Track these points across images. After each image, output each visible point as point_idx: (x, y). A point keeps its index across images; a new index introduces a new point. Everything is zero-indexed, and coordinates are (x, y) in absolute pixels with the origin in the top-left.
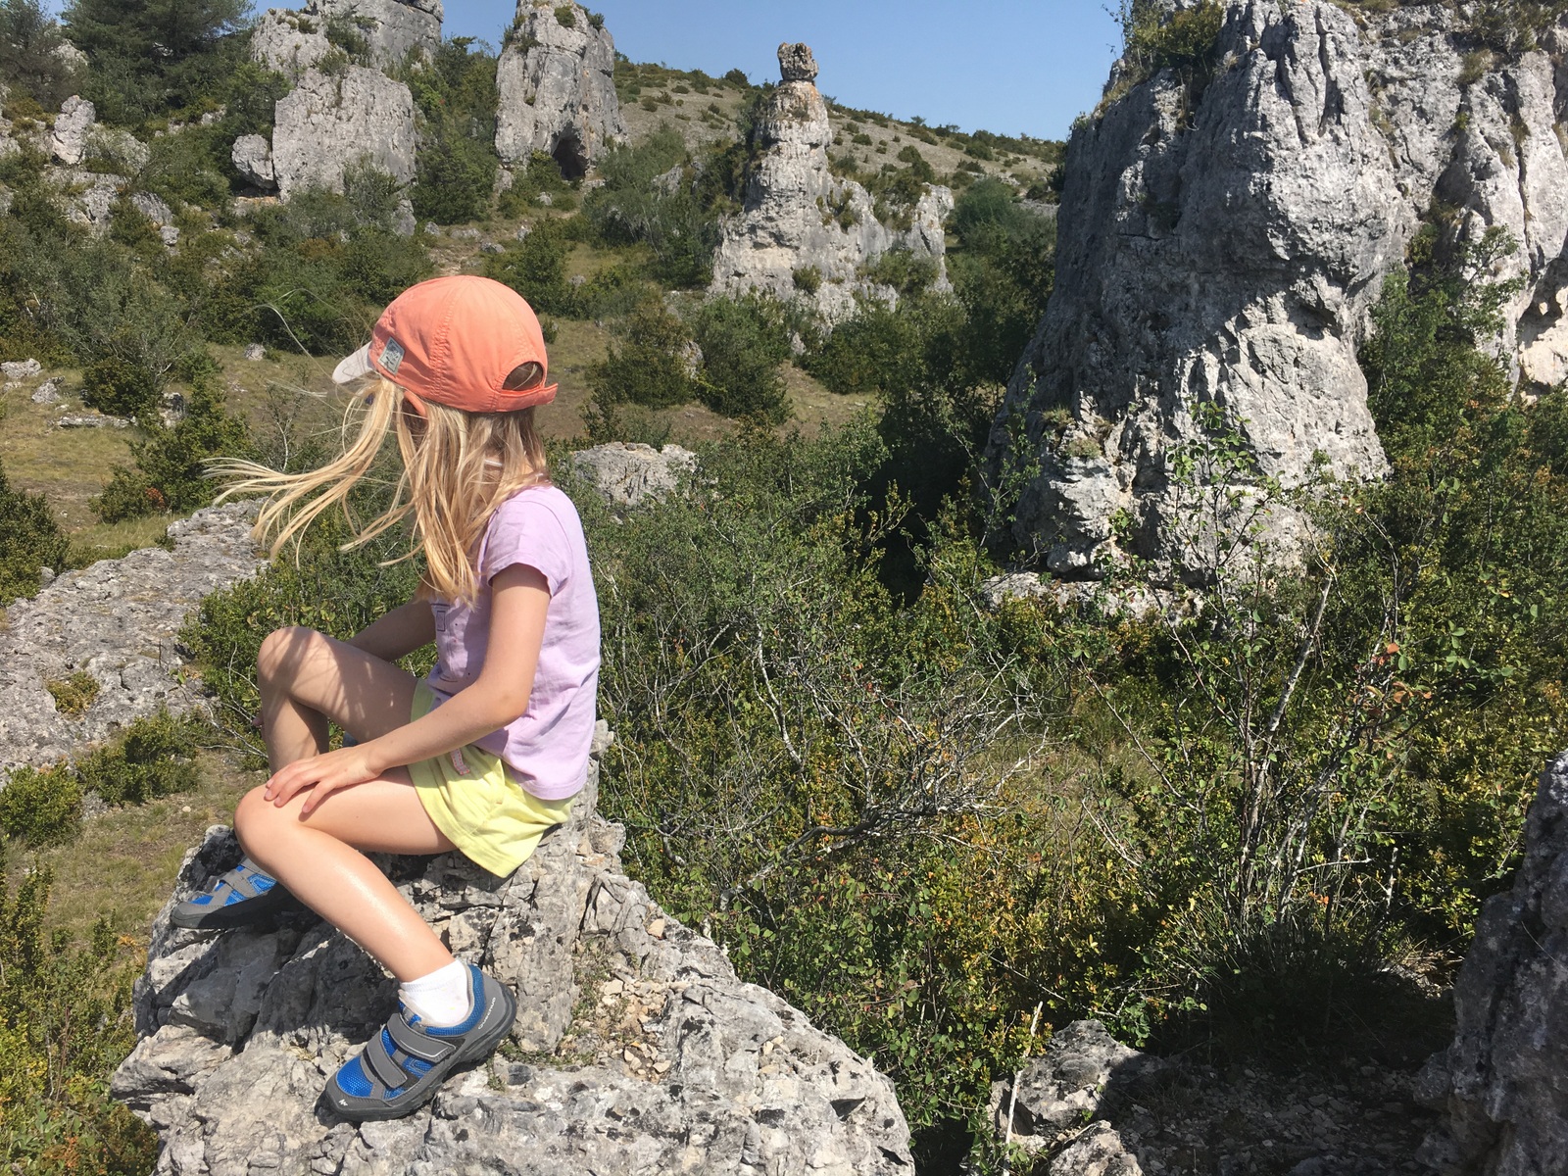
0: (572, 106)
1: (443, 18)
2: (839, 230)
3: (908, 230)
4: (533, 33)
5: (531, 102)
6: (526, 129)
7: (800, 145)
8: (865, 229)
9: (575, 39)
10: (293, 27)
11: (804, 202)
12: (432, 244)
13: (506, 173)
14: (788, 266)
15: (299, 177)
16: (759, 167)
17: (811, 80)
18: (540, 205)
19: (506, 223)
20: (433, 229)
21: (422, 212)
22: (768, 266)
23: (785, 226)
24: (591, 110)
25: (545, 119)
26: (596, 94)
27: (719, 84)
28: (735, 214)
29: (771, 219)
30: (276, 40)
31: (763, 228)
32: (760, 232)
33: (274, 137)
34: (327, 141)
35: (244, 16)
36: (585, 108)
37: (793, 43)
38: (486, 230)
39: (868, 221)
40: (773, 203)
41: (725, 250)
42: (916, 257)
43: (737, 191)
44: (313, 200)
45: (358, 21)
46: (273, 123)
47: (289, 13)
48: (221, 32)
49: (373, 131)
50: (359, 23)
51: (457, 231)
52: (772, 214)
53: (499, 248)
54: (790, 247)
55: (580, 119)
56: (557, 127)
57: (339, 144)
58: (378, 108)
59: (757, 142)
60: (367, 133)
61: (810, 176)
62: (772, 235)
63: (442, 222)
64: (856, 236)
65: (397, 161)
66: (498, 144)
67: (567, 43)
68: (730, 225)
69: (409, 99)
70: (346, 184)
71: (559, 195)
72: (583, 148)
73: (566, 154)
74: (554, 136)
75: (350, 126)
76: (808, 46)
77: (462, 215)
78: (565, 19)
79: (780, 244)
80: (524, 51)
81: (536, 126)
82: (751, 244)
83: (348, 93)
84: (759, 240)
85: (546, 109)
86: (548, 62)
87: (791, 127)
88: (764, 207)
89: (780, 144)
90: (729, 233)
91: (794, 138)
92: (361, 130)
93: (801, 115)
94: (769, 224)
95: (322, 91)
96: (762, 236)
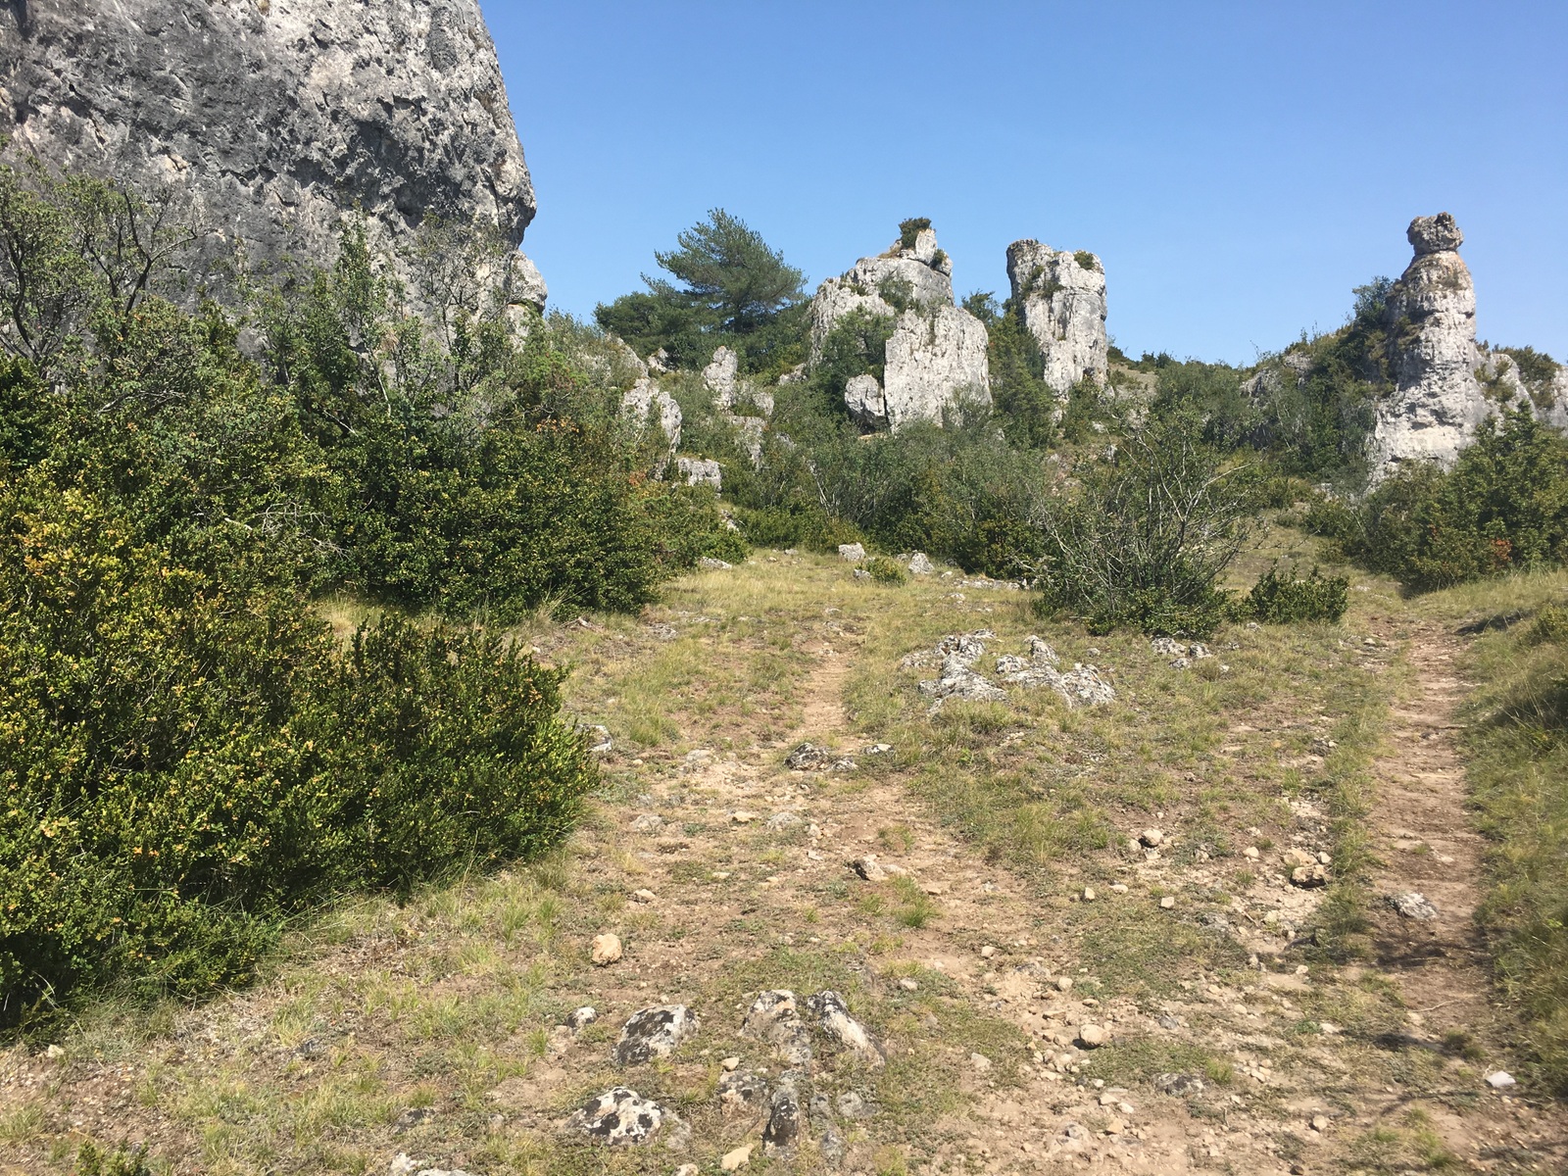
2: (1499, 403)
4: (1055, 279)
7: (1457, 315)
9: (1096, 279)
11: (1466, 375)
13: (1056, 406)
14: (1451, 446)
15: (908, 411)
16: (1417, 340)
17: (1454, 250)
22: (1429, 448)
23: (1450, 401)
25: (1078, 356)
28: (1386, 395)
29: (1433, 395)
31: (1424, 406)
32: (1420, 411)
33: (886, 375)
34: (926, 377)
37: (1434, 213)
39: (1522, 395)
40: (1436, 378)
41: (1379, 434)
46: (884, 362)
47: (844, 280)
52: (1435, 389)
54: (1453, 425)
56: (1085, 364)
59: (1400, 317)
61: (1468, 347)
62: (1434, 412)
66: (1048, 379)
67: (1090, 284)
68: (1383, 406)
69: (985, 337)
70: (944, 416)
74: (1084, 370)
75: (945, 362)
78: (1086, 262)
79: (1442, 423)
80: (1048, 296)
81: (1075, 360)
82: (1409, 425)
83: (940, 331)
84: (1419, 419)
85: (1078, 346)
86: (1075, 303)
87: (1445, 297)
88: (1425, 382)
89: (1437, 315)
90: (1382, 416)
91: (1450, 306)
92: (955, 364)
93: (1452, 284)
94: (1431, 401)
95: (917, 330)
96: (1423, 415)
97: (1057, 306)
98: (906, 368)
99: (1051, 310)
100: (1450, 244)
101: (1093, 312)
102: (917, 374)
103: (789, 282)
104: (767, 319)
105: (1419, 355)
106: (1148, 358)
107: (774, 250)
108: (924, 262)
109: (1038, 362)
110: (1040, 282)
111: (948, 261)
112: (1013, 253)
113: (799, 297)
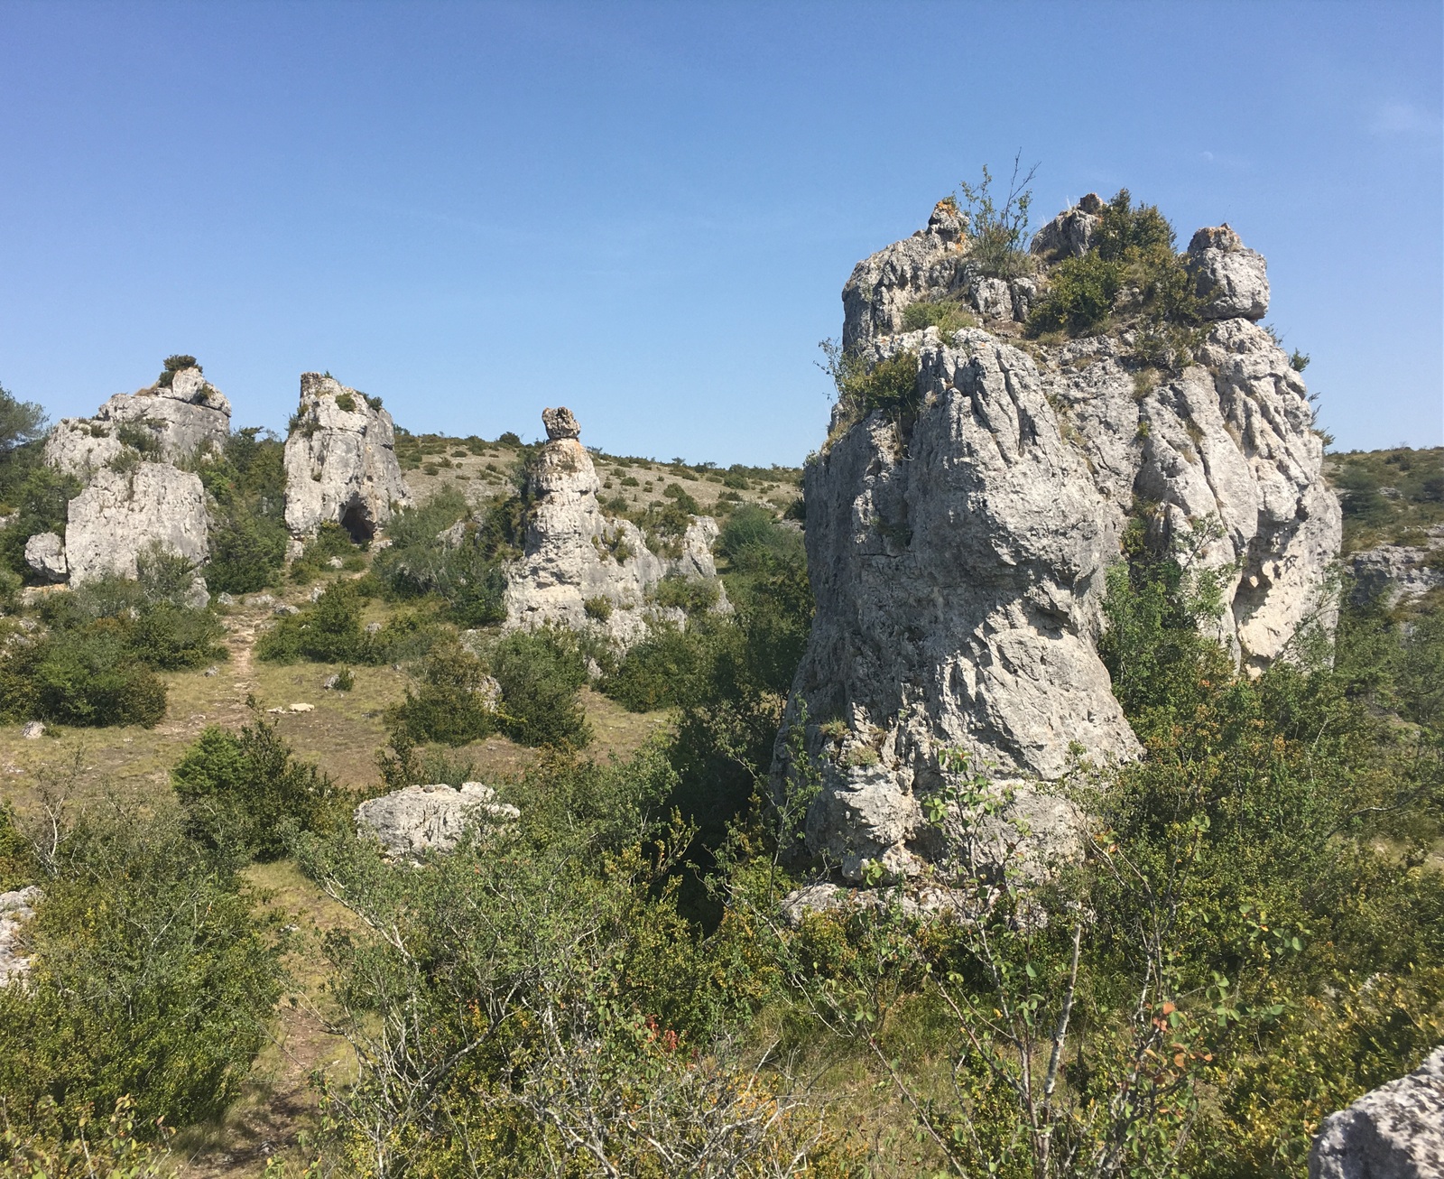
0: (357, 478)
1: (231, 413)
2: (615, 564)
3: (680, 558)
4: (316, 419)
5: (317, 478)
6: (314, 502)
7: (571, 494)
8: (640, 561)
9: (356, 420)
10: (85, 432)
11: (581, 543)
12: (225, 612)
13: (297, 543)
14: (575, 601)
15: (93, 567)
16: (535, 515)
17: (574, 437)
18: (331, 569)
19: (299, 588)
20: (227, 600)
21: (214, 588)
23: (564, 565)
24: (375, 479)
25: (332, 493)
26: (380, 466)
27: (495, 446)
28: (517, 559)
29: (551, 560)
30: (70, 446)
31: (544, 569)
32: (541, 573)
33: (67, 533)
34: (119, 532)
35: (37, 427)
36: (370, 479)
37: (555, 407)
38: (280, 595)
39: (641, 554)
40: (551, 546)
41: (513, 592)
42: (691, 580)
43: (517, 538)
44: (109, 588)
45: (149, 423)
46: (66, 520)
47: (82, 421)
48: (15, 443)
49: (165, 518)
50: (150, 425)
51: (250, 600)
52: (552, 555)
53: (293, 610)
54: (571, 583)
55: (365, 489)
56: (344, 498)
57: (132, 534)
58: (170, 497)
59: (532, 494)
60: (159, 520)
61: (583, 519)
62: (553, 574)
63: (234, 592)
64: (631, 567)
65: (189, 543)
66: (288, 518)
67: (349, 425)
68: (513, 569)
69: (200, 487)
70: (140, 569)
71: (349, 558)
72: (370, 513)
73: (354, 520)
74: (342, 506)
75: (143, 516)
76: (569, 409)
77: (257, 585)
78: (346, 404)
79: (562, 582)
80: (309, 435)
81: (324, 499)
82: (534, 585)
83: (139, 486)
84: (541, 580)
85: (333, 483)
86: (332, 443)
87: (561, 478)
88: (544, 550)
89: (553, 494)
90: (513, 577)
91: (565, 487)
92: (153, 518)
93: (569, 467)
94: (549, 565)
95: (114, 488)
96: (544, 576)
97: (316, 444)
98: (92, 526)
99: (311, 448)
100: (566, 434)
101: (348, 451)
102: (106, 530)
105: (537, 527)
108: (183, 400)
110: (304, 420)
111: (217, 395)
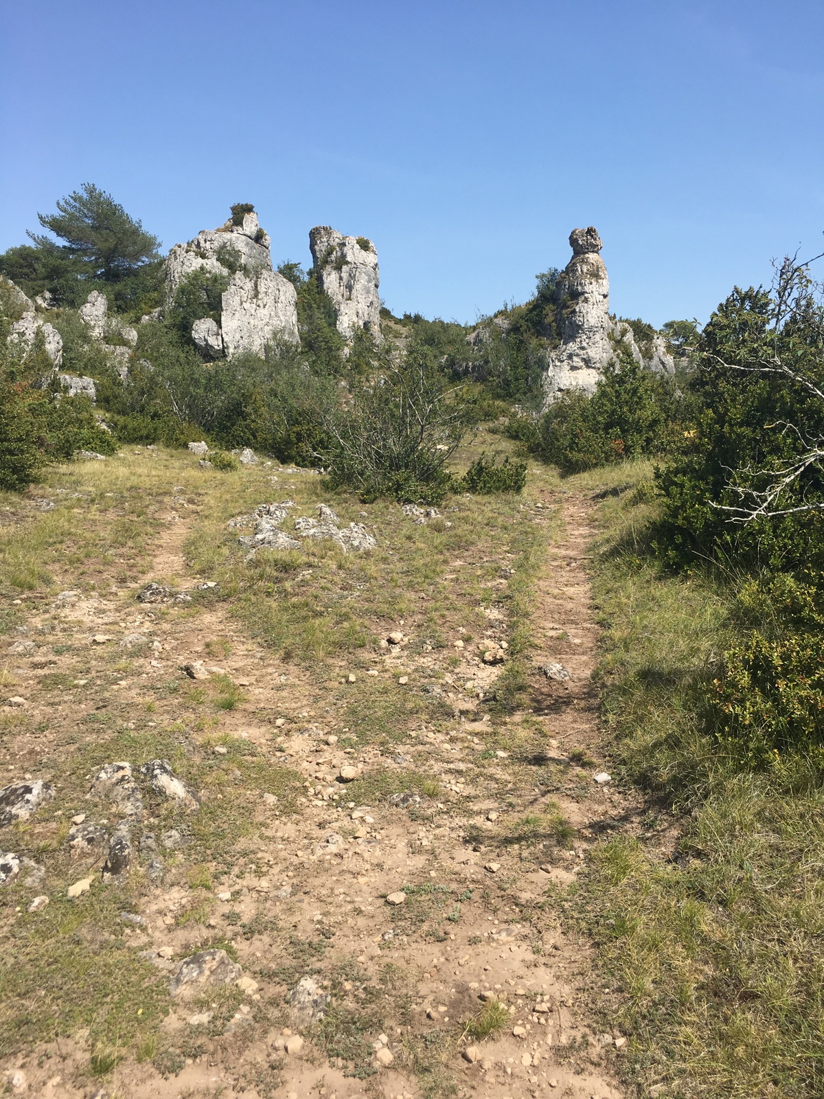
3: (651, 358)
4: (344, 256)
6: (354, 317)
7: (598, 296)
9: (371, 258)
10: (196, 254)
11: (603, 336)
13: (345, 346)
14: (593, 382)
15: (239, 347)
16: (574, 312)
17: (597, 252)
22: (580, 383)
23: (593, 353)
28: (555, 347)
29: (583, 348)
31: (578, 355)
32: (575, 359)
33: (223, 318)
34: (252, 322)
37: (585, 227)
40: (585, 337)
41: (551, 373)
44: (248, 361)
45: (229, 253)
46: (221, 309)
52: (584, 344)
54: (594, 368)
56: (364, 318)
57: (260, 324)
58: (282, 298)
59: (564, 296)
60: (277, 315)
62: (583, 360)
65: (295, 335)
66: (339, 327)
67: (367, 261)
68: (553, 355)
69: (295, 294)
70: (266, 351)
75: (266, 311)
76: (598, 228)
78: (364, 245)
79: (588, 367)
80: (338, 268)
82: (569, 367)
83: (262, 289)
84: (574, 364)
85: (360, 305)
86: (357, 274)
87: (591, 284)
88: (578, 340)
89: (586, 295)
90: (553, 361)
91: (594, 290)
92: (273, 313)
93: (595, 275)
94: (582, 352)
95: (245, 287)
96: (577, 361)
97: (345, 275)
98: (237, 314)
99: (341, 278)
100: (595, 249)
101: (369, 281)
102: (245, 319)
103: (147, 245)
104: (131, 273)
105: (575, 321)
106: (407, 317)
107: (135, 218)
108: (250, 237)
109: (332, 315)
110: (333, 257)
111: (267, 237)
112: (314, 235)
113: (156, 256)
